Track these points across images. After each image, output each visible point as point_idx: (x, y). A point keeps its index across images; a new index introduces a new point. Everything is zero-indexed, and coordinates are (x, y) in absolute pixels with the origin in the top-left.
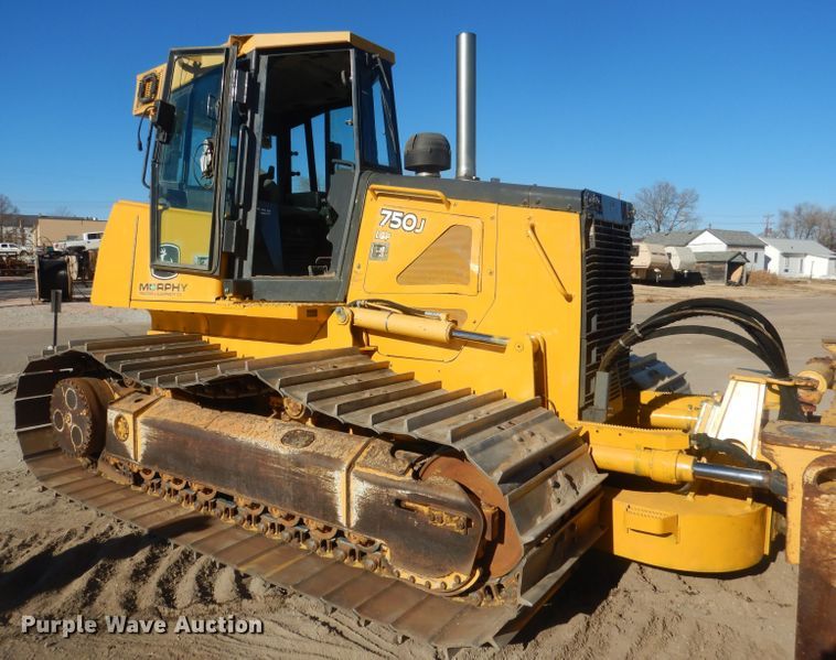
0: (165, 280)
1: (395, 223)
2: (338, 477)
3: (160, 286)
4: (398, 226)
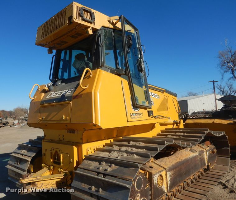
2: (205, 153)
3: (136, 114)
4: (154, 97)
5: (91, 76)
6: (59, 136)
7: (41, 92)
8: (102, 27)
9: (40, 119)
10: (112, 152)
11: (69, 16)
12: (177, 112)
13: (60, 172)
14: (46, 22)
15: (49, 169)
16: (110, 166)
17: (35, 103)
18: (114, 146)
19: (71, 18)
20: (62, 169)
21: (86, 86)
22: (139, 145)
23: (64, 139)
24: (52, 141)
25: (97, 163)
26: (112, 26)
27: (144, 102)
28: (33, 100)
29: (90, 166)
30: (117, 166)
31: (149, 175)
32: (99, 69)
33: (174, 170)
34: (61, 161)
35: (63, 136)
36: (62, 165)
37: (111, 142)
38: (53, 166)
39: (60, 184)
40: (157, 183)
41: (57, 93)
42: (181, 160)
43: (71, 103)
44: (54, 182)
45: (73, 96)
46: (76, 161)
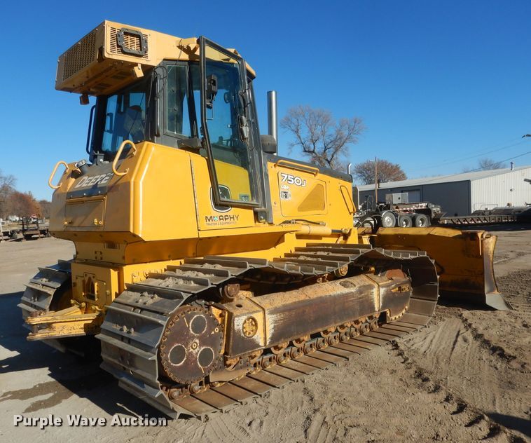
0: (224, 213)
1: (291, 181)
2: (375, 291)
3: (221, 218)
4: (292, 183)
5: (135, 153)
6: (96, 253)
7: (68, 177)
8: (164, 60)
9: (66, 223)
10: (167, 279)
11: (99, 47)
12: (350, 213)
13: (94, 311)
14: (70, 50)
15: (80, 308)
16: (152, 298)
17: (58, 196)
18: (177, 270)
19: (101, 50)
20: (97, 307)
21: (125, 172)
22: (213, 268)
23: (101, 258)
24: (87, 262)
25: (139, 294)
26: (185, 56)
27: (246, 197)
28: (57, 190)
29: (129, 298)
30: (161, 297)
31: (228, 316)
32: (146, 143)
33: (287, 313)
34: (96, 293)
35: (101, 253)
36: (96, 300)
37: (181, 263)
38: (86, 303)
39: (93, 328)
40: (241, 329)
41: (90, 180)
42: (308, 298)
43: (106, 198)
44: (82, 324)
45: (108, 187)
46: (116, 293)
